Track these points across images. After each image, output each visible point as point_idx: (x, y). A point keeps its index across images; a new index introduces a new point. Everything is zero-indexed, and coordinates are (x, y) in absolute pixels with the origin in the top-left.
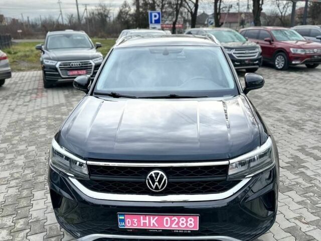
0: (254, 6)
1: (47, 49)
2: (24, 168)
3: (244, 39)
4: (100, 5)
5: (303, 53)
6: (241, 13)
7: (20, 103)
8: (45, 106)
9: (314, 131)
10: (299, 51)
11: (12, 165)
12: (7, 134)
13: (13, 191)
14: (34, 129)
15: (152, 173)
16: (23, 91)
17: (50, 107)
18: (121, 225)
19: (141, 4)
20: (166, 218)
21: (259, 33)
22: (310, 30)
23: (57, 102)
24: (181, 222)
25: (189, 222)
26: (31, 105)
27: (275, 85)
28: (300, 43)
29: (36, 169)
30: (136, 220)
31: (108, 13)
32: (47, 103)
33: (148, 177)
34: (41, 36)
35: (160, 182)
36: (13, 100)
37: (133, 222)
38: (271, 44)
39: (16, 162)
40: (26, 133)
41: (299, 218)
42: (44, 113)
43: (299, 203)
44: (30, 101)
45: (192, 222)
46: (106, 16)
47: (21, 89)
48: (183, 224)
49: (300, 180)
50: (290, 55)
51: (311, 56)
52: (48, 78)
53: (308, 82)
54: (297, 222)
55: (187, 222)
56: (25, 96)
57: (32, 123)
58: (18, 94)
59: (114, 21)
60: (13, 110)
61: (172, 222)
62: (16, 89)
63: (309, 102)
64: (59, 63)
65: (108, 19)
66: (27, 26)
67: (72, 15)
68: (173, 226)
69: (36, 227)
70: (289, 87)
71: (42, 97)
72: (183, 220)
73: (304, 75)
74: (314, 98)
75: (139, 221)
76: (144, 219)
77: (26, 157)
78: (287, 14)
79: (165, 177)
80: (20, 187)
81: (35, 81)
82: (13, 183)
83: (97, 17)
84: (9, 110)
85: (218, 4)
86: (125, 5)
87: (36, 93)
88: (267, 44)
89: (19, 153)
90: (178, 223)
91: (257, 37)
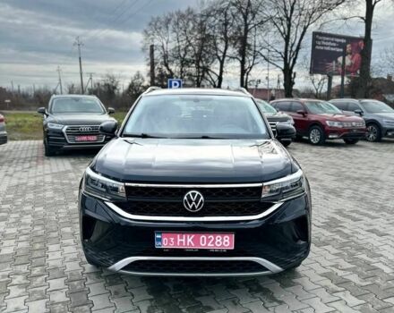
0: (285, 79)
1: (51, 113)
2: (33, 225)
3: (275, 111)
4: (108, 76)
5: (341, 126)
6: (271, 90)
7: (17, 169)
8: (49, 172)
9: (352, 197)
10: (336, 124)
11: (18, 222)
12: (7, 196)
13: (24, 245)
14: (39, 193)
15: (190, 193)
16: (20, 159)
17: (55, 173)
18: (158, 245)
19: (156, 75)
20: (203, 236)
21: (291, 106)
22: (348, 103)
23: (62, 169)
24: (217, 241)
25: (225, 241)
26: (31, 171)
27: (310, 158)
28: (337, 116)
29: (47, 226)
30: (172, 239)
31: (117, 84)
32: (51, 170)
33: (185, 198)
34: (33, 108)
35: (196, 202)
36: (10, 166)
37: (169, 241)
38: (304, 116)
39: (23, 221)
40: (30, 196)
41: (336, 266)
42: (49, 179)
43: (336, 254)
44: (30, 167)
45: (227, 241)
46: (115, 88)
47: (17, 156)
48: (218, 243)
49: (337, 237)
50: (326, 128)
51: (349, 130)
52: (52, 143)
53: (347, 156)
54: (334, 269)
55: (222, 240)
56: (23, 163)
57: (35, 187)
58: (15, 161)
59: (123, 94)
60: (11, 176)
61: (208, 240)
62: (12, 157)
63: (348, 173)
64: (66, 127)
65: (116, 91)
66: (17, 95)
67: (73, 85)
68: (209, 245)
69: (56, 273)
70: (326, 160)
71: (43, 164)
72: (219, 238)
73: (343, 151)
74: (353, 170)
75: (176, 240)
76: (181, 238)
77: (33, 216)
78: (323, 91)
79: (202, 198)
80: (31, 241)
81: (33, 149)
82: (22, 238)
83: (103, 89)
84: (6, 175)
85: (245, 77)
86: (138, 76)
87: (37, 161)
88: (300, 117)
89: (24, 213)
90: (214, 242)
91: (289, 109)
